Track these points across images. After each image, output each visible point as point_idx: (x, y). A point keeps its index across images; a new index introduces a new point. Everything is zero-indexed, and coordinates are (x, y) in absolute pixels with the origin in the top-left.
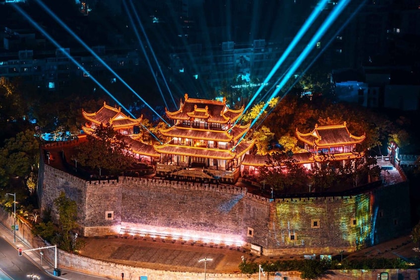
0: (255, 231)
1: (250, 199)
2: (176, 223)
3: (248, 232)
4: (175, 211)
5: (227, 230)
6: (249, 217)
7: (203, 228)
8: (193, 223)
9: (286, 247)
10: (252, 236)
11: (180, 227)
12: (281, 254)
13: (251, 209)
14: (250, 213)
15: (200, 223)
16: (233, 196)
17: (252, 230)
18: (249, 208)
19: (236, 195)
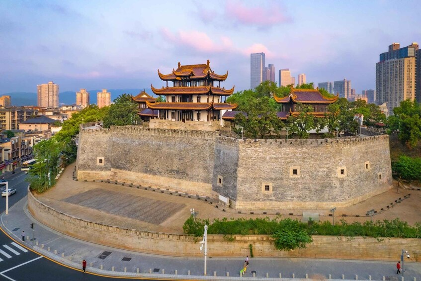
0: (224, 179)
1: (220, 143)
2: (152, 170)
3: (218, 180)
4: (152, 158)
5: (198, 178)
6: (219, 163)
7: (175, 176)
8: (167, 171)
9: (259, 200)
10: (221, 185)
11: (156, 174)
12: (253, 207)
13: (221, 154)
14: (219, 158)
15: (173, 170)
16: (204, 141)
17: (221, 177)
18: (219, 153)
19: (207, 140)
